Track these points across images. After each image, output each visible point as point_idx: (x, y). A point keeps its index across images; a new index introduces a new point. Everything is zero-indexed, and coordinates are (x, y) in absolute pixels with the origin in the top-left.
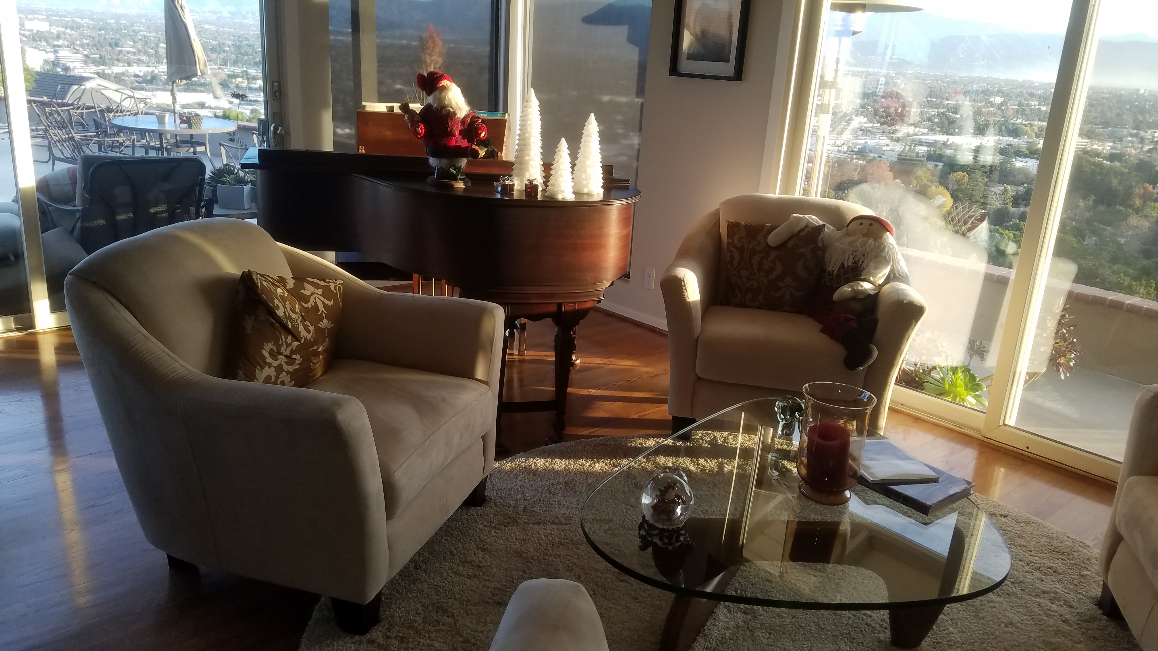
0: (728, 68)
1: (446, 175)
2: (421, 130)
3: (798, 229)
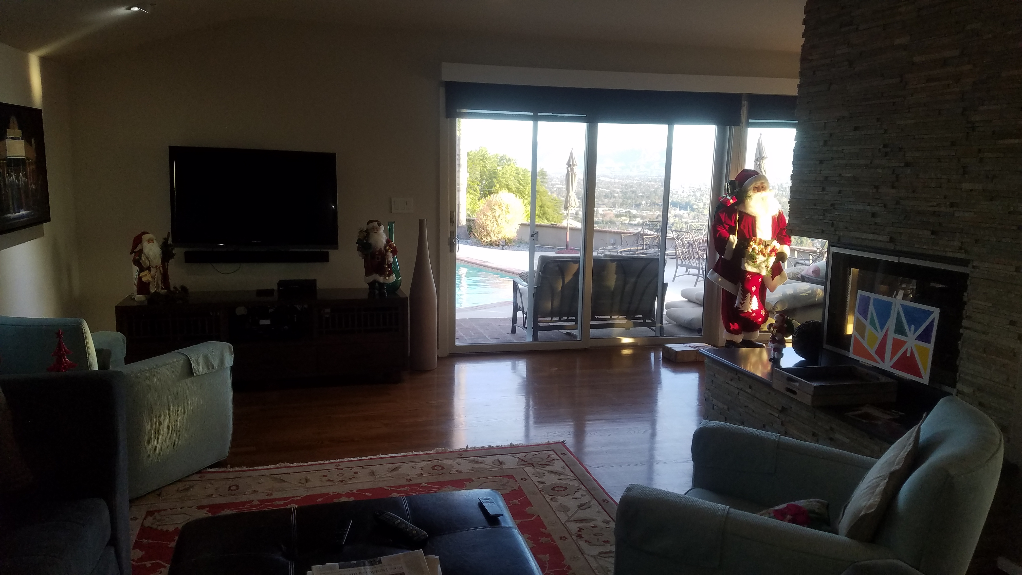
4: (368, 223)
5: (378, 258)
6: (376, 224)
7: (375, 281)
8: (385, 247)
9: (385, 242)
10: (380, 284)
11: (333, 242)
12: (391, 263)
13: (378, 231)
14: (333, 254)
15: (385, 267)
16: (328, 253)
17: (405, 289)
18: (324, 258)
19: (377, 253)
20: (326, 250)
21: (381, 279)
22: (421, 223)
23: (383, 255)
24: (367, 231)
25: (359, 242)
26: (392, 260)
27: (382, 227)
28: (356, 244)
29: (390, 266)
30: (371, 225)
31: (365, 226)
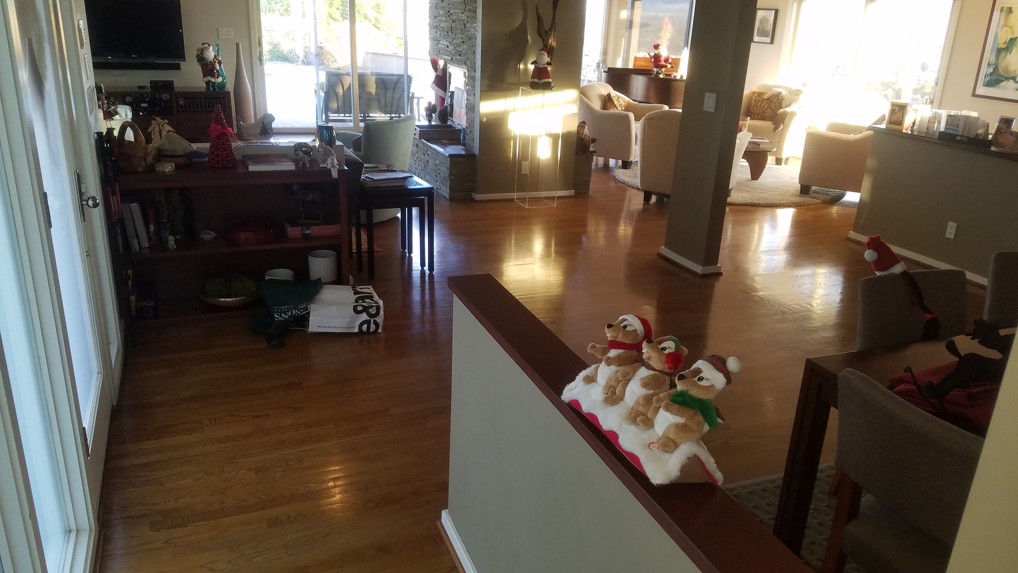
0: (768, 40)
1: (658, 73)
2: (653, 60)
3: (774, 94)
4: (202, 45)
5: (210, 66)
6: (207, 45)
7: (209, 81)
8: (214, 60)
9: (213, 56)
10: (212, 82)
11: (182, 57)
12: (218, 70)
13: (208, 49)
14: (182, 64)
15: (215, 72)
16: (180, 64)
17: (230, 87)
18: (177, 67)
19: (209, 63)
20: (178, 62)
21: (213, 80)
22: (237, 45)
23: (212, 64)
24: (201, 49)
25: (198, 56)
26: (218, 68)
27: (211, 48)
28: (196, 57)
29: (217, 71)
30: (204, 46)
31: (201, 47)
